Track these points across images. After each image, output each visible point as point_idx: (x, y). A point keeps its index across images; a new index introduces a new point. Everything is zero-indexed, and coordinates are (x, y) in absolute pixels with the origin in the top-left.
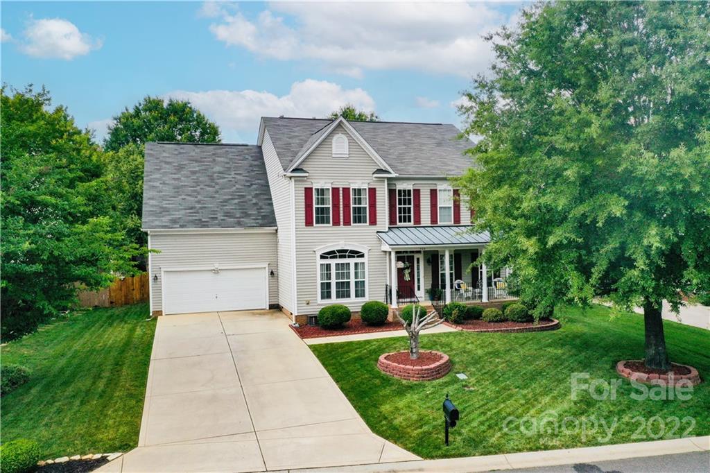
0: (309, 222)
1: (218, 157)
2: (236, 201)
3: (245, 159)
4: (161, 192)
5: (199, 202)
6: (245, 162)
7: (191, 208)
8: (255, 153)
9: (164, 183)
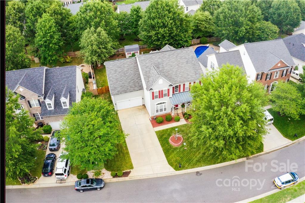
0: (153, 99)
1: (125, 64)
2: (132, 82)
3: (132, 64)
4: (113, 81)
5: (123, 84)
6: (132, 65)
7: (121, 86)
8: (135, 61)
9: (113, 78)
